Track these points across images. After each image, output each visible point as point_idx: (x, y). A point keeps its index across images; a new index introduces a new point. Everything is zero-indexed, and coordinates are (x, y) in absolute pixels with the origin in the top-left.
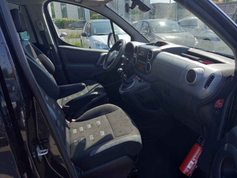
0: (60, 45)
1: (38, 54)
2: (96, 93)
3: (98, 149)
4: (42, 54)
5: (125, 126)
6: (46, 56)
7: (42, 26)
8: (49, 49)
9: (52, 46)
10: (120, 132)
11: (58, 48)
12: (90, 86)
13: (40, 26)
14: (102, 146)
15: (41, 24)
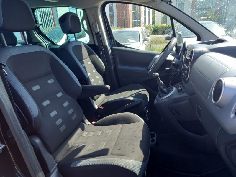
0: (115, 46)
1: (90, 54)
2: (132, 99)
3: (80, 162)
4: (94, 54)
5: (130, 144)
6: (97, 57)
7: (97, 28)
8: (102, 50)
9: (106, 47)
10: (120, 149)
11: (112, 49)
12: (135, 90)
13: (96, 27)
14: (85, 160)
15: (96, 26)
